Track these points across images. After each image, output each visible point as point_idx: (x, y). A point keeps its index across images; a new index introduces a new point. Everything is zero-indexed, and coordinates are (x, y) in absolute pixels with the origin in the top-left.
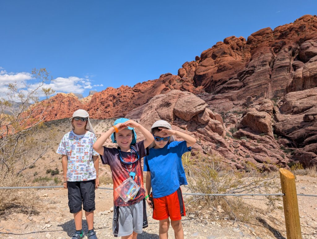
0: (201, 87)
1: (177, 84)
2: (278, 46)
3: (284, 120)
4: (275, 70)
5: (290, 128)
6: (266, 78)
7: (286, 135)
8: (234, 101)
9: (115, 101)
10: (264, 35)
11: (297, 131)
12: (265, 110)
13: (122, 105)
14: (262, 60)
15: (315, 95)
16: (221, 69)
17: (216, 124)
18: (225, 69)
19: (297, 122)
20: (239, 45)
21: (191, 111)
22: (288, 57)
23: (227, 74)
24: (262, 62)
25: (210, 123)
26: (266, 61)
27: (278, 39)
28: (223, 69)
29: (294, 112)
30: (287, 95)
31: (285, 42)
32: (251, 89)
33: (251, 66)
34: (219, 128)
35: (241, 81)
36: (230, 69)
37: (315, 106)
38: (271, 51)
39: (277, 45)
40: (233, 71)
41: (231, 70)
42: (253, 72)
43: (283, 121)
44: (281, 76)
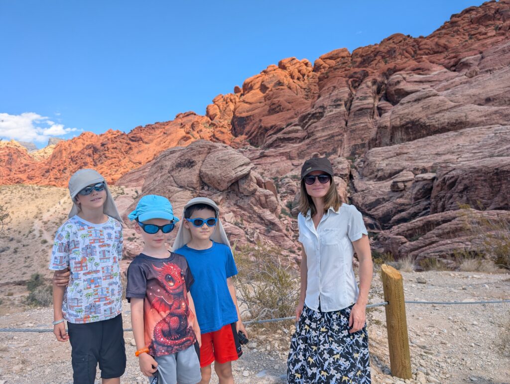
0: (244, 136)
1: (204, 130)
2: (357, 78)
3: (364, 189)
4: (353, 113)
5: (372, 201)
6: (340, 126)
7: (367, 212)
8: (294, 159)
9: (96, 156)
10: (338, 60)
11: (381, 206)
12: (338, 174)
13: (110, 163)
14: (334, 98)
15: (406, 153)
16: (273, 109)
17: (267, 196)
18: (280, 108)
19: (382, 191)
20: (301, 72)
21: (228, 175)
22: (371, 95)
23: (284, 118)
24: (336, 101)
25: (257, 193)
26: (340, 100)
27: (358, 67)
28: (277, 109)
29: (378, 177)
30: (369, 153)
31: (367, 72)
32: (319, 142)
33: (319, 105)
34: (270, 201)
35: (305, 128)
36: (288, 110)
37: (406, 168)
38: (348, 84)
39: (356, 76)
40: (291, 113)
41: (290, 111)
42: (321, 115)
43: (363, 191)
44: (361, 123)
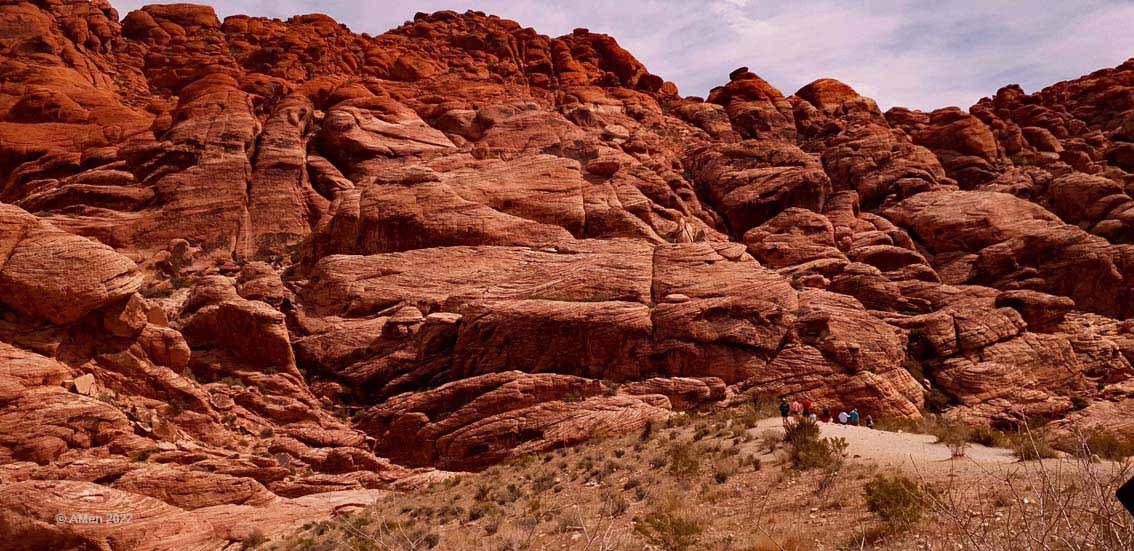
2: (264, 95)
3: (323, 330)
4: (262, 170)
5: (346, 353)
6: (237, 192)
7: (336, 373)
10: (195, 28)
11: (366, 362)
12: (261, 296)
14: (223, 130)
15: (399, 273)
16: (34, 110)
17: (169, 339)
18: (55, 113)
19: (363, 337)
20: (97, 28)
21: (90, 293)
22: (297, 139)
23: (71, 139)
24: (226, 137)
25: (146, 334)
26: (237, 137)
28: (47, 113)
30: (327, 262)
31: (281, 88)
32: (188, 217)
33: (186, 138)
34: (177, 350)
35: (145, 180)
36: (81, 122)
38: (247, 104)
39: (260, 90)
40: (94, 132)
41: (86, 126)
42: (191, 159)
43: (321, 333)
44: (281, 192)
